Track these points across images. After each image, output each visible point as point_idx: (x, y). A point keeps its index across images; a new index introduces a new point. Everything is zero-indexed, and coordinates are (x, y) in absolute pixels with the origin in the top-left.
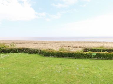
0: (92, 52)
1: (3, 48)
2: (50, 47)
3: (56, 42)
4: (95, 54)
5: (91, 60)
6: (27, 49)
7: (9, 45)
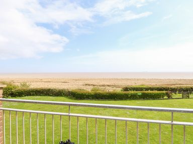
0: (137, 92)
1: (11, 89)
2: (70, 86)
3: (76, 80)
4: (140, 94)
5: (137, 101)
6: (49, 90)
7: (19, 84)
